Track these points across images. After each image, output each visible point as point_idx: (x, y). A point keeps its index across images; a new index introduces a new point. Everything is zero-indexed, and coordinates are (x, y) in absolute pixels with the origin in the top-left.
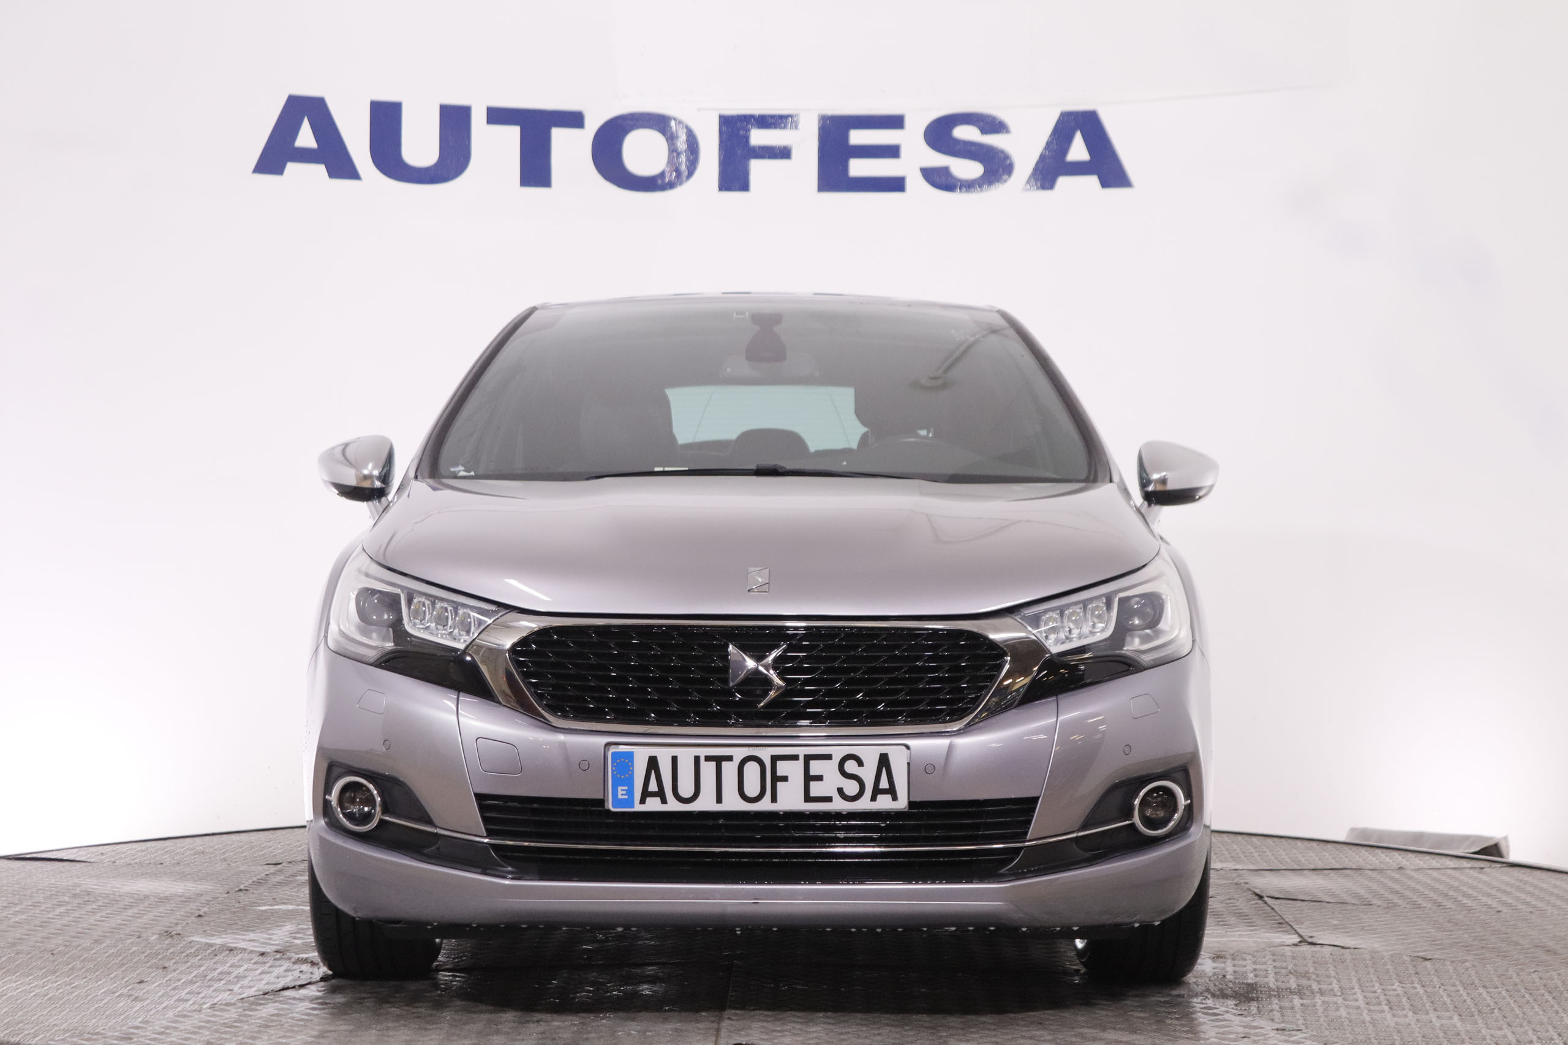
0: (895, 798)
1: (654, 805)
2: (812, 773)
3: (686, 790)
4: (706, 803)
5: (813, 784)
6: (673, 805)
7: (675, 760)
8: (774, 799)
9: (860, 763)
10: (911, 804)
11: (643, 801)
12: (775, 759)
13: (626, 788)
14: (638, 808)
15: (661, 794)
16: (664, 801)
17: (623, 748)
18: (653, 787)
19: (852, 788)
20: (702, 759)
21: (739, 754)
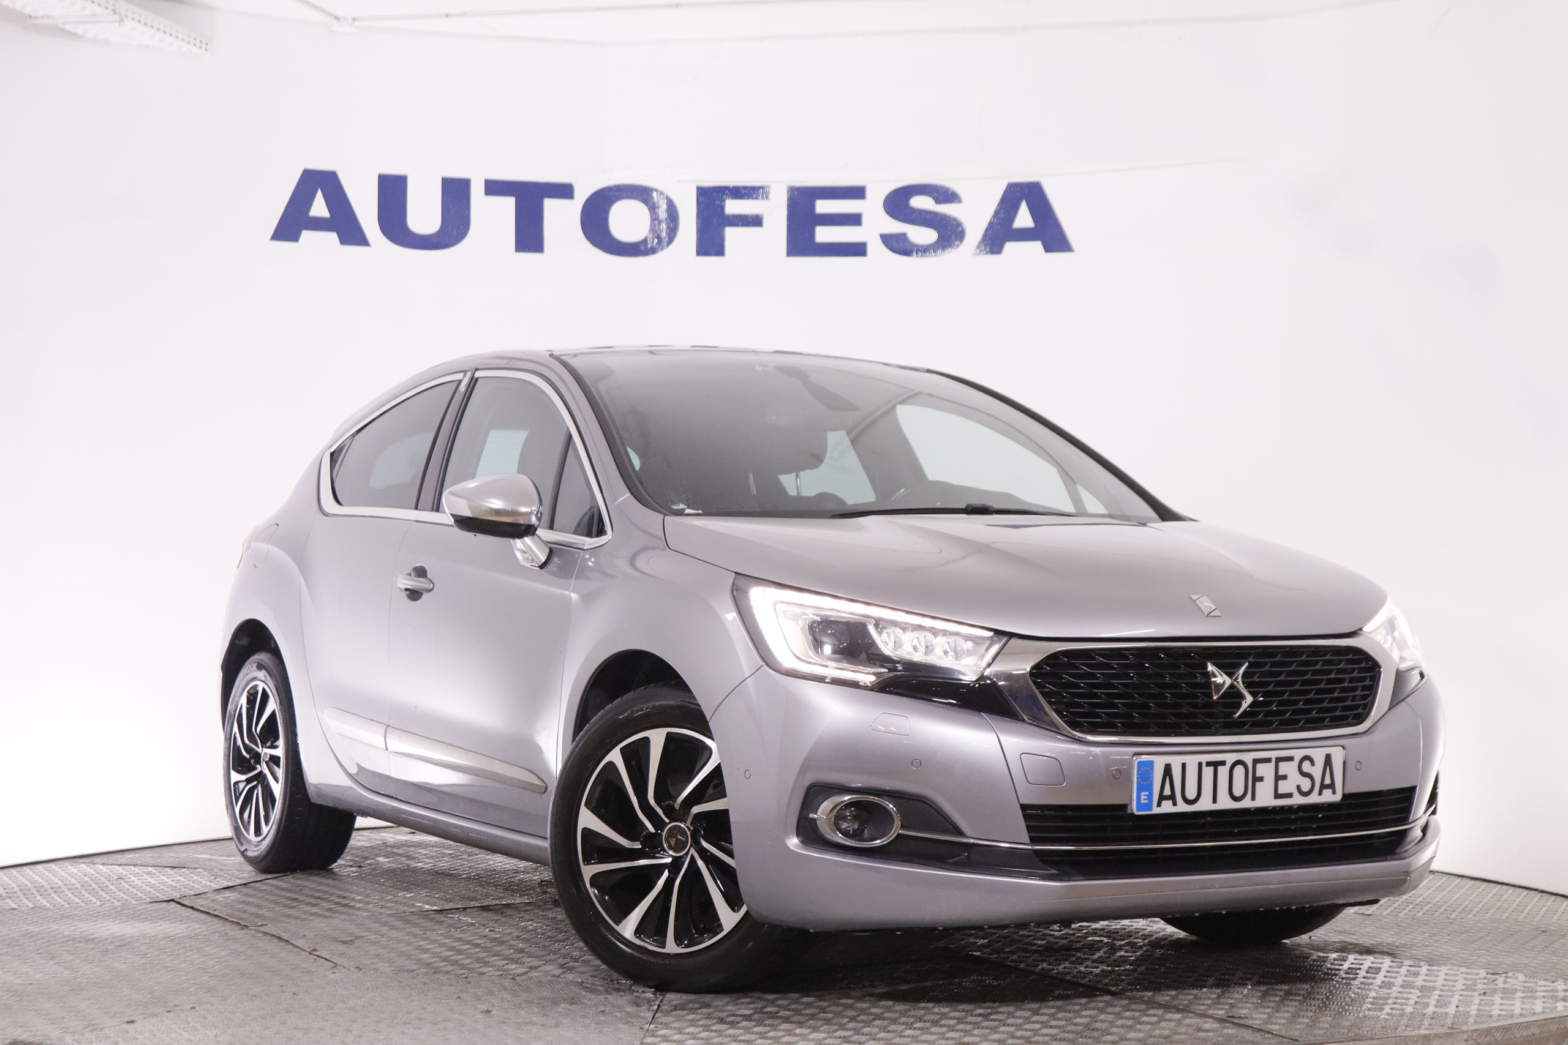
0: (1334, 793)
1: (1167, 807)
2: (1281, 773)
3: (1191, 794)
4: (1205, 804)
5: (1281, 783)
6: (1182, 807)
7: (1184, 766)
8: (1253, 798)
9: (1313, 764)
10: (1344, 795)
11: (1159, 805)
12: (1256, 762)
13: (1147, 793)
14: (1156, 810)
15: (1172, 797)
16: (1175, 804)
17: (1145, 758)
18: (1167, 791)
19: (1306, 785)
20: (1204, 765)
21: (1230, 758)
